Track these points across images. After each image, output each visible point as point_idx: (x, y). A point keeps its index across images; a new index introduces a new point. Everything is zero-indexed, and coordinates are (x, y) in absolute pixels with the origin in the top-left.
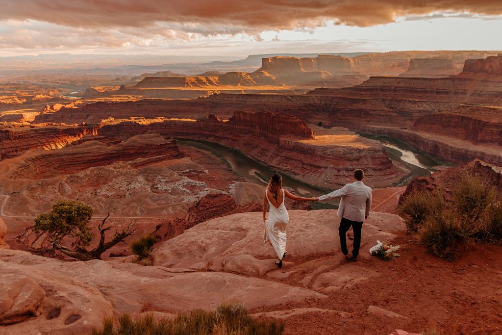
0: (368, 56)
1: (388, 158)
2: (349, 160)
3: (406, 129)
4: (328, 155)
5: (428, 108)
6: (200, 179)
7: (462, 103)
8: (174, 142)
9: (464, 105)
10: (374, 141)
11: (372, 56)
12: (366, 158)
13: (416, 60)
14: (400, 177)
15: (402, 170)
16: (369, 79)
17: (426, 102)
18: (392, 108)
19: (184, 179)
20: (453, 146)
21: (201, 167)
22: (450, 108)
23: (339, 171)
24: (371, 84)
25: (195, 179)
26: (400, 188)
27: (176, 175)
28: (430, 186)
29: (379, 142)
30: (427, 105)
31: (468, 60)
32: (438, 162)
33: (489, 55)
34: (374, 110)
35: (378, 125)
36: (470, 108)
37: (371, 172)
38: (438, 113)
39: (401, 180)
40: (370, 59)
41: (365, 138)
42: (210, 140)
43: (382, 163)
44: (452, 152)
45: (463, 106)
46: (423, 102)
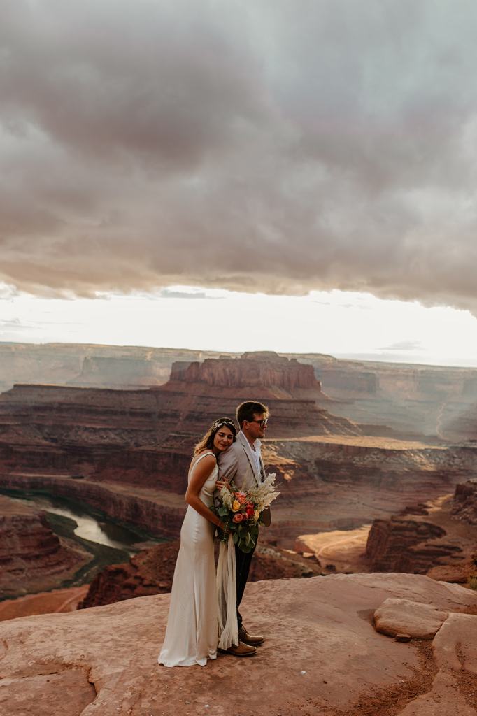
0: (9, 348)
1: (51, 533)
3: (82, 477)
5: (118, 441)
7: (173, 432)
9: (176, 435)
10: (24, 502)
11: (16, 348)
12: (9, 537)
13: (94, 358)
14: (76, 569)
15: (77, 553)
16: (12, 387)
17: (115, 429)
18: (54, 440)
20: (164, 504)
22: (155, 439)
24: (16, 398)
26: (77, 589)
28: (131, 580)
29: (32, 503)
30: (116, 435)
31: (177, 362)
32: (141, 536)
33: (207, 357)
34: (22, 445)
35: (31, 472)
36: (185, 439)
37: (20, 563)
38: (135, 449)
39: (78, 575)
40: (13, 353)
43: (41, 545)
44: (164, 516)
45: (175, 437)
46: (110, 430)
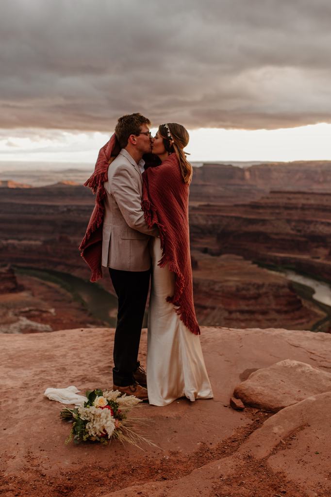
1: (296, 296)
2: (244, 298)
3: (318, 258)
4: (218, 291)
6: (43, 321)
8: (11, 271)
12: (267, 297)
13: (329, 171)
15: (314, 312)
16: (268, 193)
18: (299, 231)
19: (22, 320)
21: (45, 306)
23: (230, 312)
24: (271, 201)
25: (36, 321)
27: (10, 315)
29: (282, 275)
34: (276, 234)
35: (282, 253)
37: (274, 315)
40: (269, 168)
41: (265, 270)
42: (59, 269)
43: (289, 304)
